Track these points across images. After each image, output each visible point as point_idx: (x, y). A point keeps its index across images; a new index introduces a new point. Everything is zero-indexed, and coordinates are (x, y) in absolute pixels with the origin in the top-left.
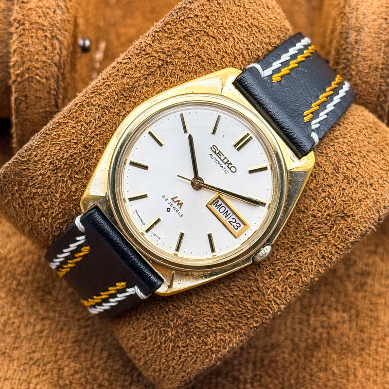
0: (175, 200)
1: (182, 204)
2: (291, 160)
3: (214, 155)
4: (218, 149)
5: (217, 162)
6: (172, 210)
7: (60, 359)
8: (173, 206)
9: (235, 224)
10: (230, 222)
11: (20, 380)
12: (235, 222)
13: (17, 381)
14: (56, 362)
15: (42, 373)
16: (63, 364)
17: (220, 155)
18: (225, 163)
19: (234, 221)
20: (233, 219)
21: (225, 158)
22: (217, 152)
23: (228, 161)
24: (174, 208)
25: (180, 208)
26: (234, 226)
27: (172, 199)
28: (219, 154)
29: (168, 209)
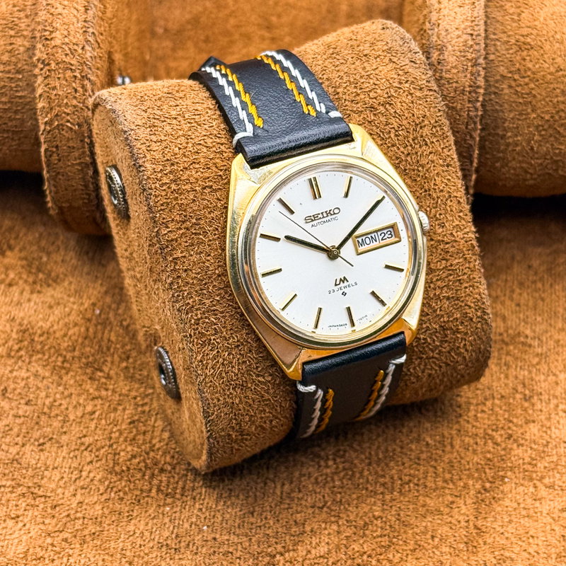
7: (115, 443)
11: (70, 468)
13: (67, 470)
14: (111, 446)
15: (95, 459)
16: (119, 448)
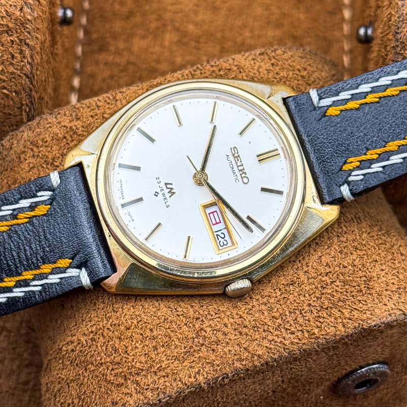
0: (168, 186)
1: (174, 193)
2: (312, 199)
3: (232, 158)
4: (238, 153)
5: (231, 166)
6: (160, 195)
8: (163, 192)
9: (222, 240)
10: (217, 235)
12: (223, 238)
17: (238, 160)
18: (240, 170)
19: (223, 236)
20: (222, 233)
21: (242, 165)
22: (236, 155)
23: (244, 169)
24: (164, 195)
25: (170, 197)
26: (220, 242)
27: (166, 184)
28: (237, 158)
29: (156, 192)
